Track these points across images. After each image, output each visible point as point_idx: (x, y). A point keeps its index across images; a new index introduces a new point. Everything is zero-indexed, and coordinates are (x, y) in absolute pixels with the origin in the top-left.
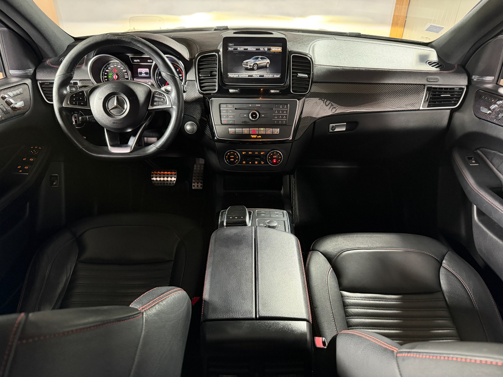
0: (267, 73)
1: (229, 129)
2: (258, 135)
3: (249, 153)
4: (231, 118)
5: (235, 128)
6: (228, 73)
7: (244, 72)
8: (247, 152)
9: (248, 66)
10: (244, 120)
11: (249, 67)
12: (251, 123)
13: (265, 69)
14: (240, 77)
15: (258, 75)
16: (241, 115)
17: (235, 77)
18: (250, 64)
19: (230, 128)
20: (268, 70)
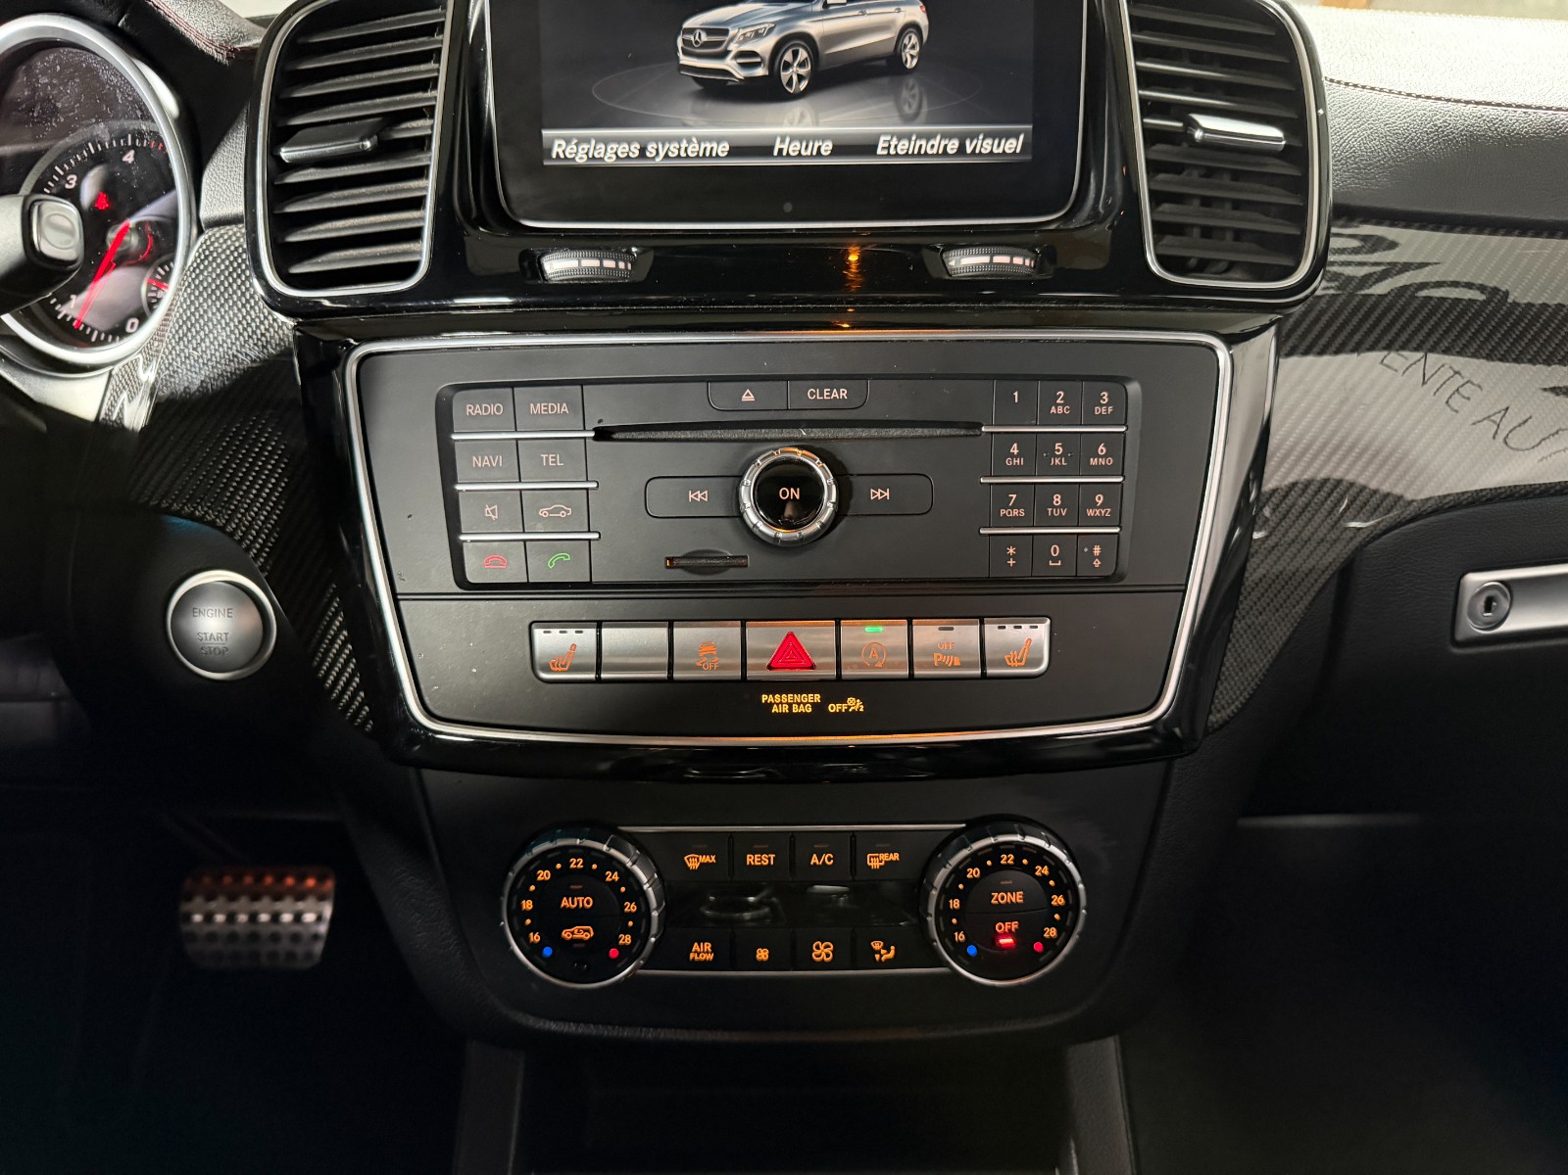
0: (909, 119)
1: (538, 633)
2: (836, 687)
3: (752, 859)
4: (555, 525)
5: (599, 625)
6: (546, 133)
7: (690, 119)
8: (731, 849)
9: (729, 64)
10: (685, 541)
11: (740, 74)
12: (759, 566)
13: (885, 81)
14: (657, 155)
15: (823, 138)
16: (662, 497)
17: (610, 160)
18: (746, 39)
19: (548, 624)
20: (911, 93)
